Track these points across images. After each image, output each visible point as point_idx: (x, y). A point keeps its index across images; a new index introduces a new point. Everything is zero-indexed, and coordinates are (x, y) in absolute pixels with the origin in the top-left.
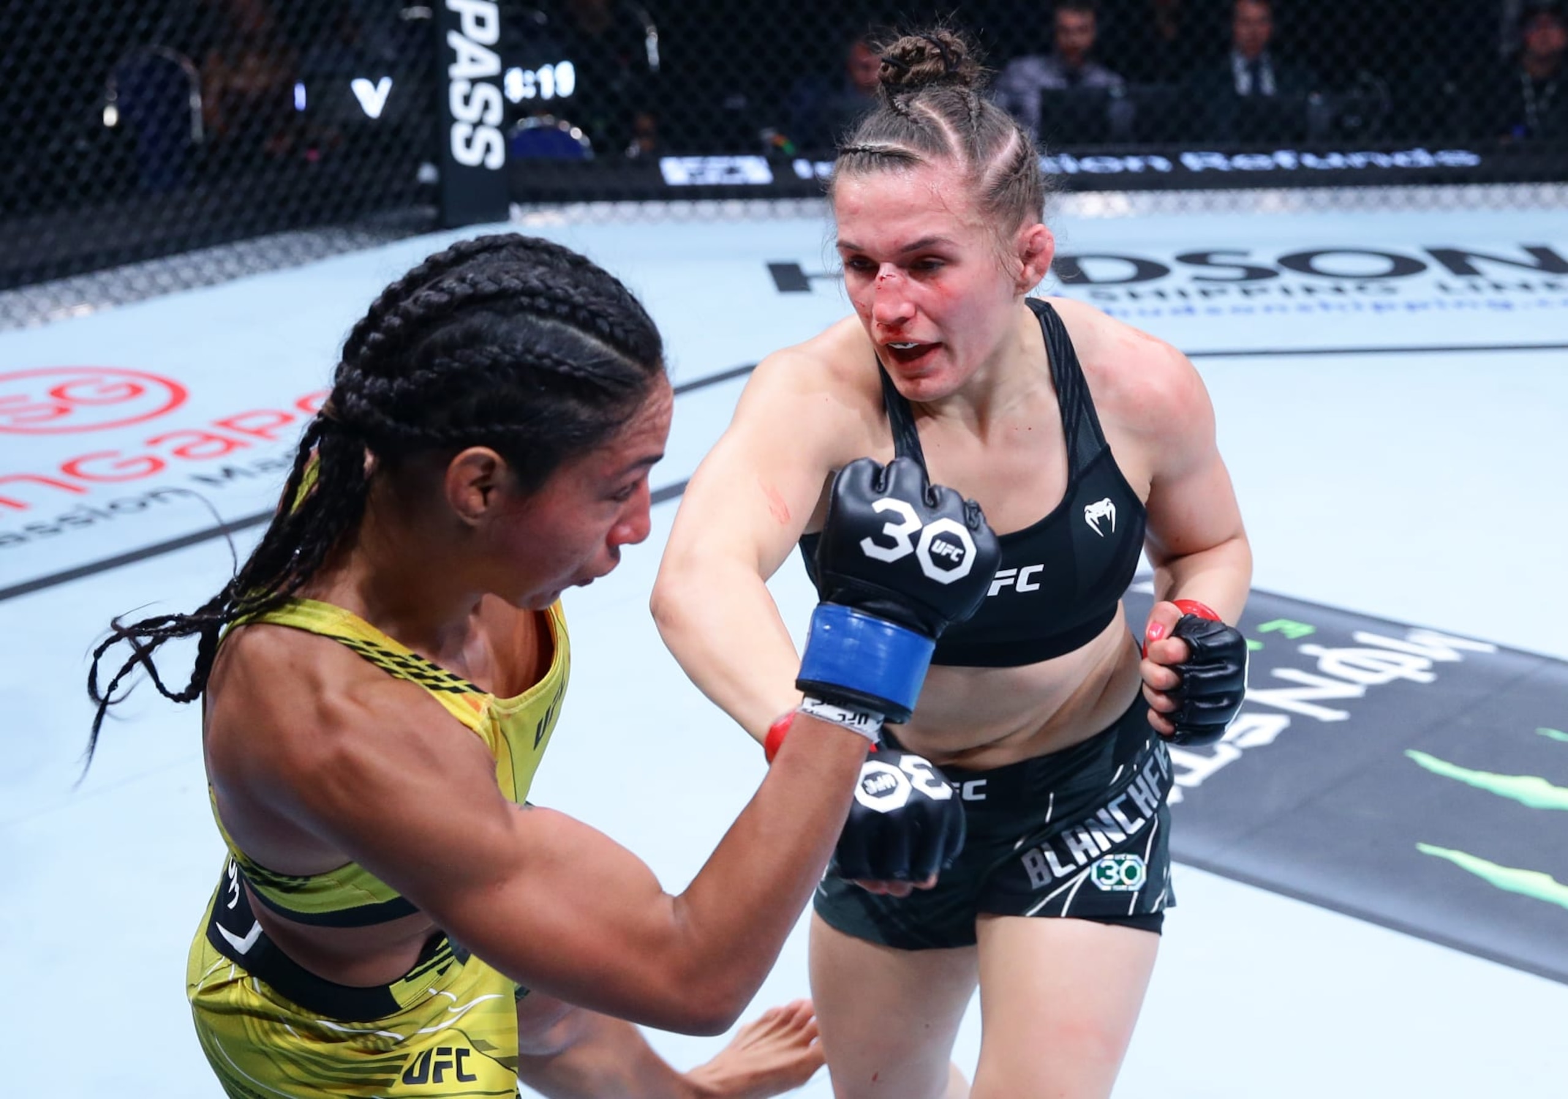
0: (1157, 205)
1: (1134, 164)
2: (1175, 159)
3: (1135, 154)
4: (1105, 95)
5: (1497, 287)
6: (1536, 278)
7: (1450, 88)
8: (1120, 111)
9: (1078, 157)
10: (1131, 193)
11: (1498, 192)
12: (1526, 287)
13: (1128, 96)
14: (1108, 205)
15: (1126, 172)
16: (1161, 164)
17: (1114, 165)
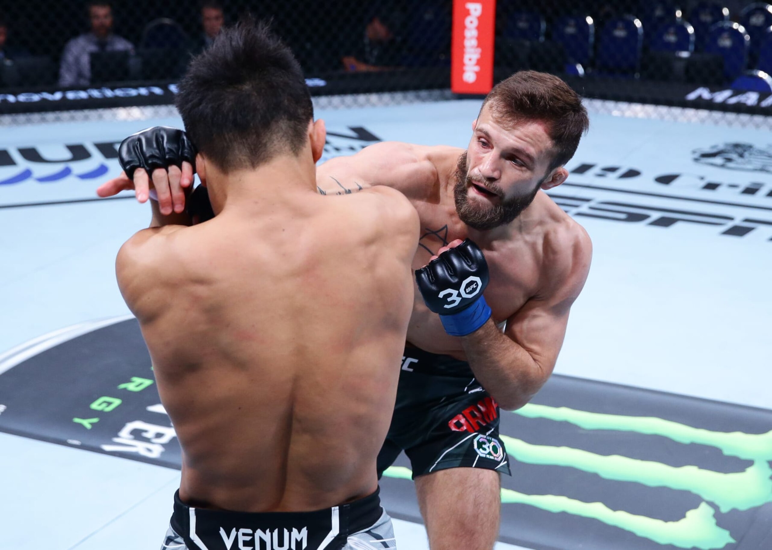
0: (156, 113)
1: (143, 91)
2: (165, 88)
3: (143, 86)
4: (125, 54)
5: (337, 149)
6: (356, 144)
7: (308, 46)
8: (134, 63)
9: (113, 89)
10: (141, 108)
11: (336, 100)
12: (352, 149)
13: (138, 54)
14: (129, 114)
15: (139, 96)
16: (157, 91)
17: (133, 92)
